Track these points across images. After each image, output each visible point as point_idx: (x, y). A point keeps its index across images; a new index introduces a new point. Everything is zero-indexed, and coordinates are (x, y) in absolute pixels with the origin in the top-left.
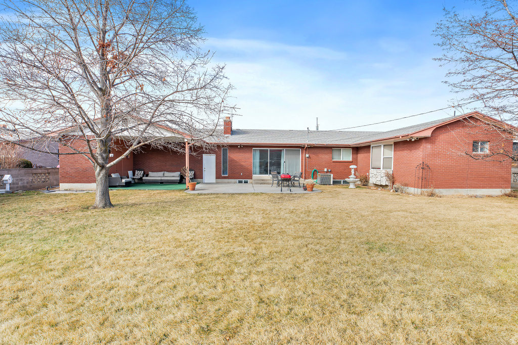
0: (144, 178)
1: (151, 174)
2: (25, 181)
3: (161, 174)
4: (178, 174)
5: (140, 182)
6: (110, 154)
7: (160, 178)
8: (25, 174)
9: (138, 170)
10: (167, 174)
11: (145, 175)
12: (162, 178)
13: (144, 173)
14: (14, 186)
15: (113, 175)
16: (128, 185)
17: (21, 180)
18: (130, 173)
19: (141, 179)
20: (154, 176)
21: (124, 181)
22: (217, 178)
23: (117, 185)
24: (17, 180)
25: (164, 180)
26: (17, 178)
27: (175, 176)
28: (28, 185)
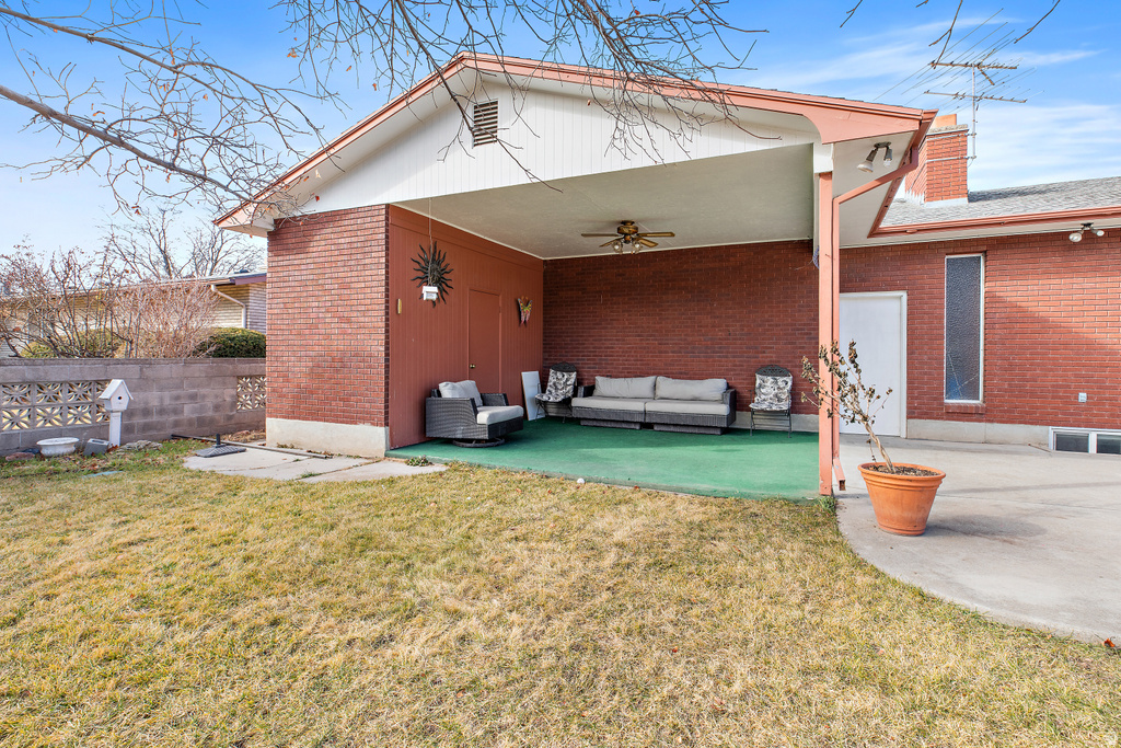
0: (578, 402)
1: (603, 384)
2: (209, 403)
3: (642, 385)
4: (715, 387)
5: (562, 422)
6: (426, 289)
7: (638, 406)
8: (210, 378)
9: (557, 369)
10: (667, 386)
11: (581, 390)
12: (652, 407)
13: (579, 382)
14: (163, 419)
15: (447, 390)
16: (504, 435)
17: (193, 397)
18: (530, 380)
19: (566, 402)
20: (618, 394)
21: (484, 417)
22: (912, 414)
23: (459, 436)
24: (177, 398)
25: (656, 414)
26: (175, 393)
27: (705, 397)
28: (220, 417)
